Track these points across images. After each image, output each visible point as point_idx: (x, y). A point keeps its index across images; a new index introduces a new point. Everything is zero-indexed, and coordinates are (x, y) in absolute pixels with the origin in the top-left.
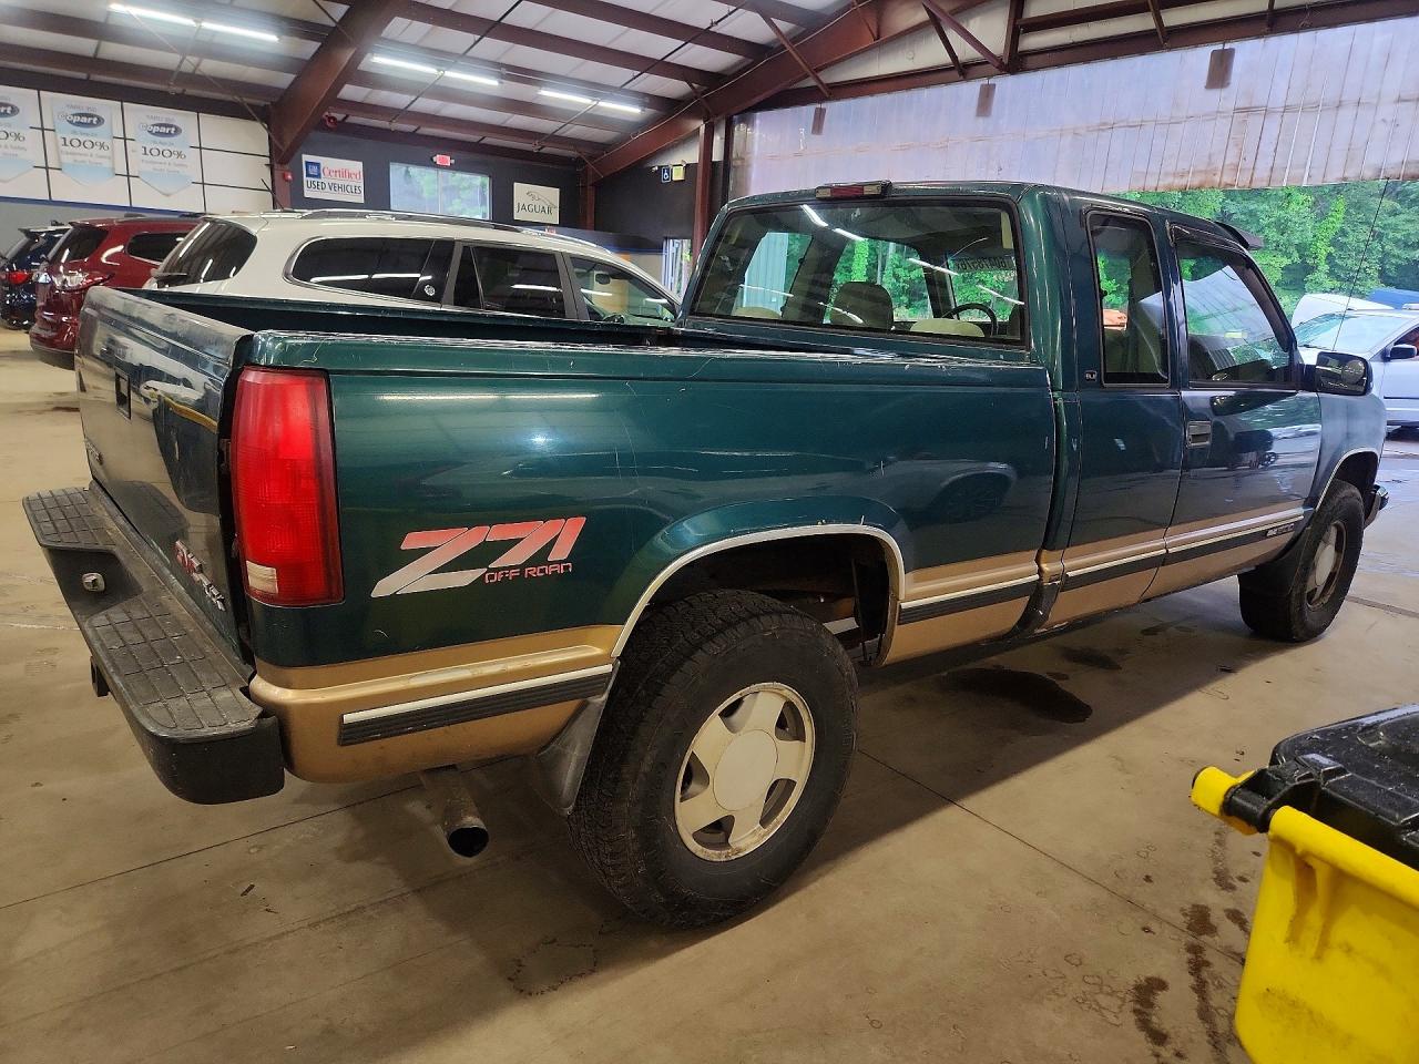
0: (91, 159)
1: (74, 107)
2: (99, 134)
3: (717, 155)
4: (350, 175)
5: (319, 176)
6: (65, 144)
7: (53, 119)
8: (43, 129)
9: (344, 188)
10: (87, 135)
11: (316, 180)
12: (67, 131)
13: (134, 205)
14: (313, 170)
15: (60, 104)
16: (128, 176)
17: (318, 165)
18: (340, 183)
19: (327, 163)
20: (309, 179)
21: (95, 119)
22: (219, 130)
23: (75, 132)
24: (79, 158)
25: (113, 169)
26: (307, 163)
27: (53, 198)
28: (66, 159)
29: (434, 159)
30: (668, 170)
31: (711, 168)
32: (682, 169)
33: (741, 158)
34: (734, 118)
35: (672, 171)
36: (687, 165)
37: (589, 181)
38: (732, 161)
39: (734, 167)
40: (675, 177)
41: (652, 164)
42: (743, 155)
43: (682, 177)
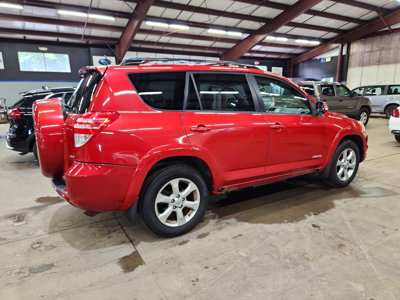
3: (345, 53)
30: (324, 59)
31: (342, 57)
32: (330, 58)
33: (354, 53)
34: (351, 42)
35: (325, 59)
36: (332, 57)
37: (292, 65)
38: (350, 55)
39: (351, 56)
40: (327, 61)
41: (316, 58)
42: (355, 52)
43: (329, 60)
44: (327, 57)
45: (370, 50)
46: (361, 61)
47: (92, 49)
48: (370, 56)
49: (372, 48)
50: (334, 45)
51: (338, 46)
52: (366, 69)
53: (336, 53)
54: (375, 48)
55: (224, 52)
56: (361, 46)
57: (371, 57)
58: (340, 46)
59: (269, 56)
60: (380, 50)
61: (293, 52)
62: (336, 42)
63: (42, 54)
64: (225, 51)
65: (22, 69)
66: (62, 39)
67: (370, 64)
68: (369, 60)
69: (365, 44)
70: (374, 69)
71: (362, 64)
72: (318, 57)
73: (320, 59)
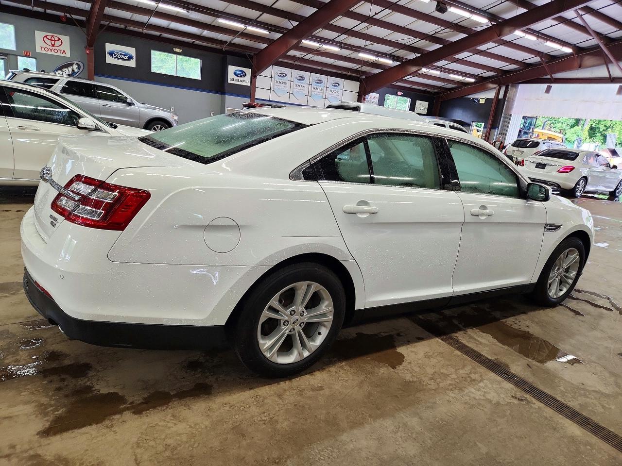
3: (501, 96)
8: (309, 84)
30: (477, 100)
31: (498, 100)
32: (484, 100)
35: (479, 100)
36: (487, 99)
37: (440, 100)
38: (507, 99)
39: (507, 101)
40: (480, 103)
41: (469, 97)
43: (483, 102)
44: (482, 97)
47: (229, 57)
50: (491, 86)
51: (496, 88)
53: (491, 95)
58: (498, 88)
59: (414, 87)
61: (444, 87)
62: (493, 83)
63: (174, 56)
65: (154, 69)
66: (197, 42)
72: (472, 97)
73: (473, 99)
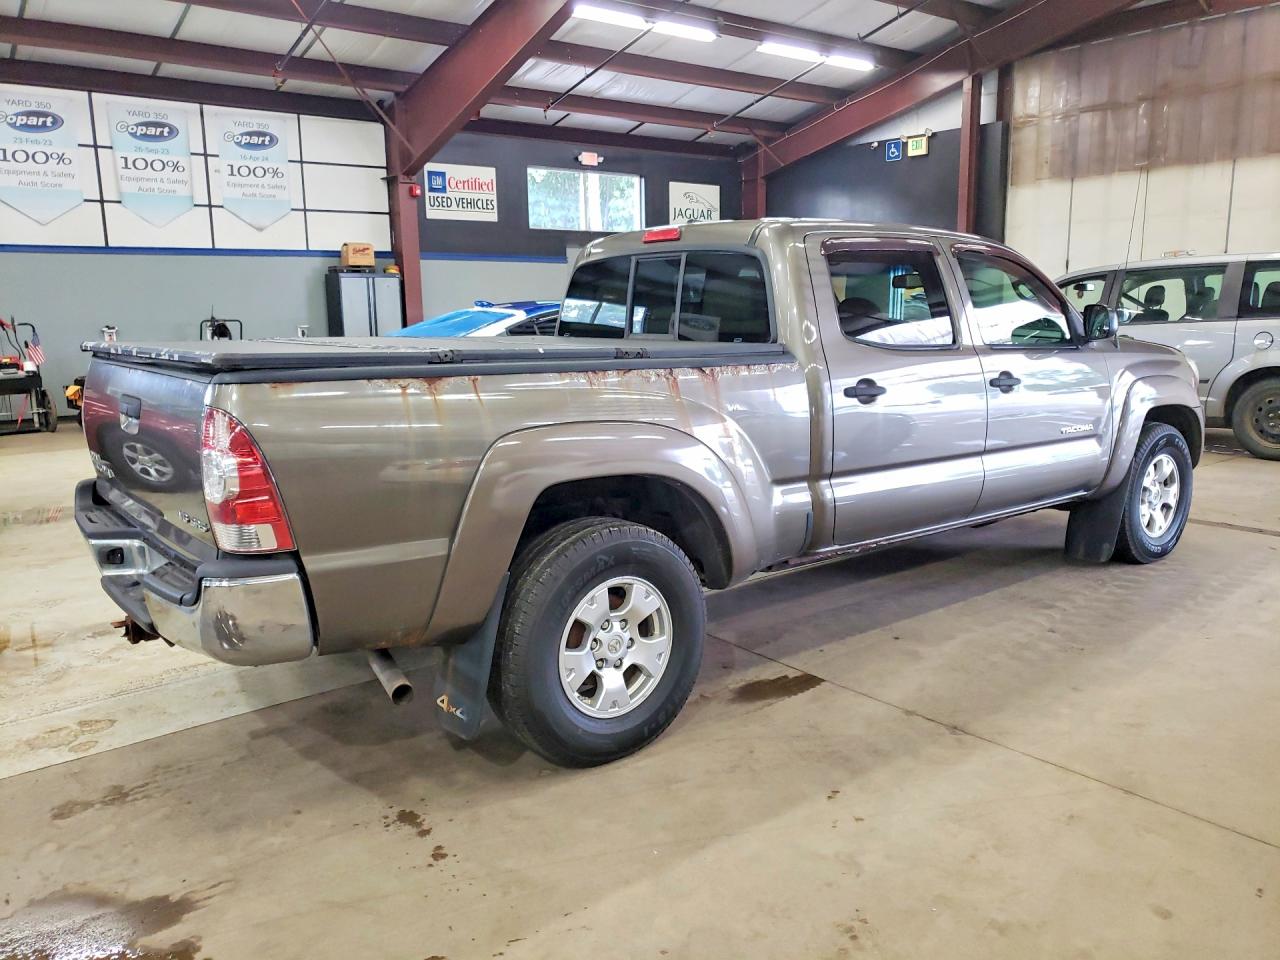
0: (162, 186)
1: (139, 114)
2: (172, 150)
3: (987, 116)
4: (481, 186)
5: (444, 190)
6: (126, 167)
7: (110, 132)
8: (96, 146)
9: (472, 203)
10: (156, 152)
11: (441, 195)
12: (129, 148)
13: (217, 247)
14: (437, 182)
15: (118, 109)
16: (210, 206)
17: (442, 175)
18: (469, 196)
19: (456, 172)
20: (432, 194)
21: (166, 130)
22: (325, 136)
23: (139, 149)
24: (145, 185)
25: (192, 198)
26: (430, 173)
27: (110, 245)
28: (129, 187)
29: (580, 158)
30: (897, 146)
31: (979, 132)
32: (925, 141)
33: (1034, 116)
34: (1016, 64)
35: (905, 145)
36: (934, 134)
37: (762, 173)
38: (1013, 124)
39: (1016, 129)
40: (911, 153)
41: (864, 140)
42: (1035, 112)
43: (923, 151)
44: (913, 133)
45: (1103, 97)
46: (1063, 152)
48: (1103, 127)
49: (1113, 89)
50: (941, 82)
51: (959, 86)
52: (1091, 190)
53: (950, 117)
54: (1127, 90)
55: (397, 94)
56: (1064, 83)
57: (1111, 134)
58: (968, 85)
59: (651, 128)
60: (1154, 98)
62: (944, 66)
64: (402, 89)
67: (1104, 163)
68: (1103, 145)
69: (1079, 74)
70: (1123, 188)
71: (1070, 166)
72: (874, 138)
73: (882, 144)
